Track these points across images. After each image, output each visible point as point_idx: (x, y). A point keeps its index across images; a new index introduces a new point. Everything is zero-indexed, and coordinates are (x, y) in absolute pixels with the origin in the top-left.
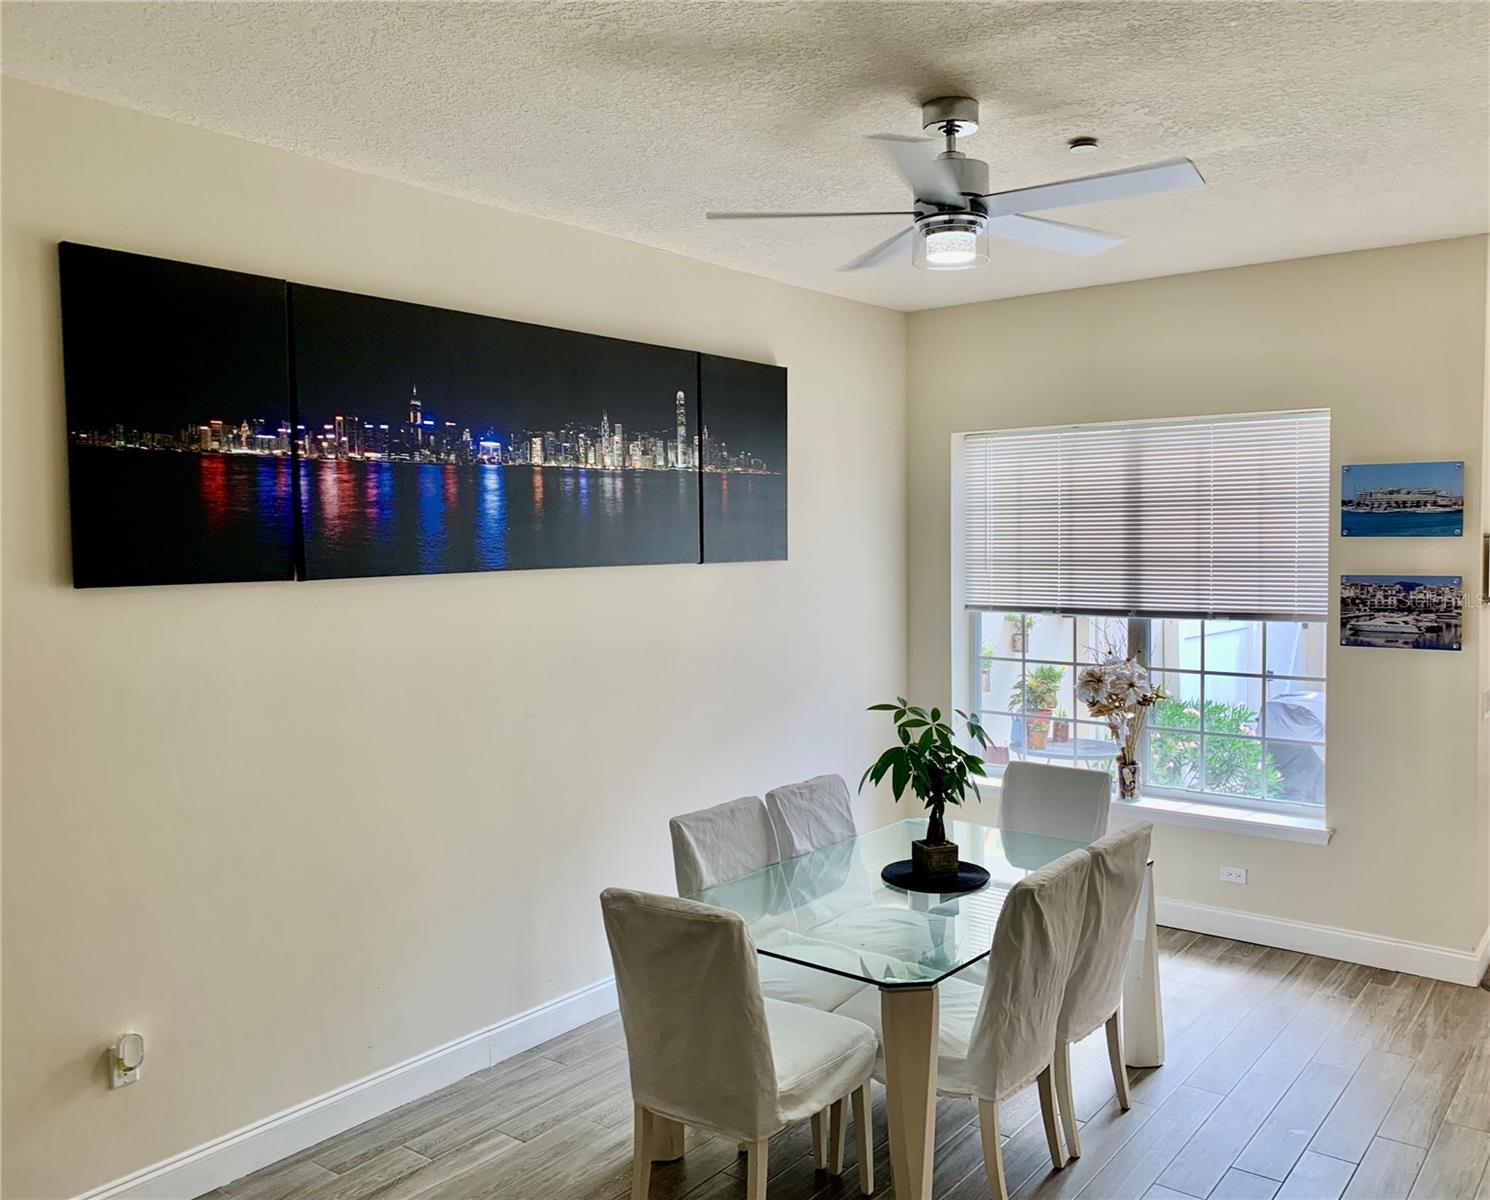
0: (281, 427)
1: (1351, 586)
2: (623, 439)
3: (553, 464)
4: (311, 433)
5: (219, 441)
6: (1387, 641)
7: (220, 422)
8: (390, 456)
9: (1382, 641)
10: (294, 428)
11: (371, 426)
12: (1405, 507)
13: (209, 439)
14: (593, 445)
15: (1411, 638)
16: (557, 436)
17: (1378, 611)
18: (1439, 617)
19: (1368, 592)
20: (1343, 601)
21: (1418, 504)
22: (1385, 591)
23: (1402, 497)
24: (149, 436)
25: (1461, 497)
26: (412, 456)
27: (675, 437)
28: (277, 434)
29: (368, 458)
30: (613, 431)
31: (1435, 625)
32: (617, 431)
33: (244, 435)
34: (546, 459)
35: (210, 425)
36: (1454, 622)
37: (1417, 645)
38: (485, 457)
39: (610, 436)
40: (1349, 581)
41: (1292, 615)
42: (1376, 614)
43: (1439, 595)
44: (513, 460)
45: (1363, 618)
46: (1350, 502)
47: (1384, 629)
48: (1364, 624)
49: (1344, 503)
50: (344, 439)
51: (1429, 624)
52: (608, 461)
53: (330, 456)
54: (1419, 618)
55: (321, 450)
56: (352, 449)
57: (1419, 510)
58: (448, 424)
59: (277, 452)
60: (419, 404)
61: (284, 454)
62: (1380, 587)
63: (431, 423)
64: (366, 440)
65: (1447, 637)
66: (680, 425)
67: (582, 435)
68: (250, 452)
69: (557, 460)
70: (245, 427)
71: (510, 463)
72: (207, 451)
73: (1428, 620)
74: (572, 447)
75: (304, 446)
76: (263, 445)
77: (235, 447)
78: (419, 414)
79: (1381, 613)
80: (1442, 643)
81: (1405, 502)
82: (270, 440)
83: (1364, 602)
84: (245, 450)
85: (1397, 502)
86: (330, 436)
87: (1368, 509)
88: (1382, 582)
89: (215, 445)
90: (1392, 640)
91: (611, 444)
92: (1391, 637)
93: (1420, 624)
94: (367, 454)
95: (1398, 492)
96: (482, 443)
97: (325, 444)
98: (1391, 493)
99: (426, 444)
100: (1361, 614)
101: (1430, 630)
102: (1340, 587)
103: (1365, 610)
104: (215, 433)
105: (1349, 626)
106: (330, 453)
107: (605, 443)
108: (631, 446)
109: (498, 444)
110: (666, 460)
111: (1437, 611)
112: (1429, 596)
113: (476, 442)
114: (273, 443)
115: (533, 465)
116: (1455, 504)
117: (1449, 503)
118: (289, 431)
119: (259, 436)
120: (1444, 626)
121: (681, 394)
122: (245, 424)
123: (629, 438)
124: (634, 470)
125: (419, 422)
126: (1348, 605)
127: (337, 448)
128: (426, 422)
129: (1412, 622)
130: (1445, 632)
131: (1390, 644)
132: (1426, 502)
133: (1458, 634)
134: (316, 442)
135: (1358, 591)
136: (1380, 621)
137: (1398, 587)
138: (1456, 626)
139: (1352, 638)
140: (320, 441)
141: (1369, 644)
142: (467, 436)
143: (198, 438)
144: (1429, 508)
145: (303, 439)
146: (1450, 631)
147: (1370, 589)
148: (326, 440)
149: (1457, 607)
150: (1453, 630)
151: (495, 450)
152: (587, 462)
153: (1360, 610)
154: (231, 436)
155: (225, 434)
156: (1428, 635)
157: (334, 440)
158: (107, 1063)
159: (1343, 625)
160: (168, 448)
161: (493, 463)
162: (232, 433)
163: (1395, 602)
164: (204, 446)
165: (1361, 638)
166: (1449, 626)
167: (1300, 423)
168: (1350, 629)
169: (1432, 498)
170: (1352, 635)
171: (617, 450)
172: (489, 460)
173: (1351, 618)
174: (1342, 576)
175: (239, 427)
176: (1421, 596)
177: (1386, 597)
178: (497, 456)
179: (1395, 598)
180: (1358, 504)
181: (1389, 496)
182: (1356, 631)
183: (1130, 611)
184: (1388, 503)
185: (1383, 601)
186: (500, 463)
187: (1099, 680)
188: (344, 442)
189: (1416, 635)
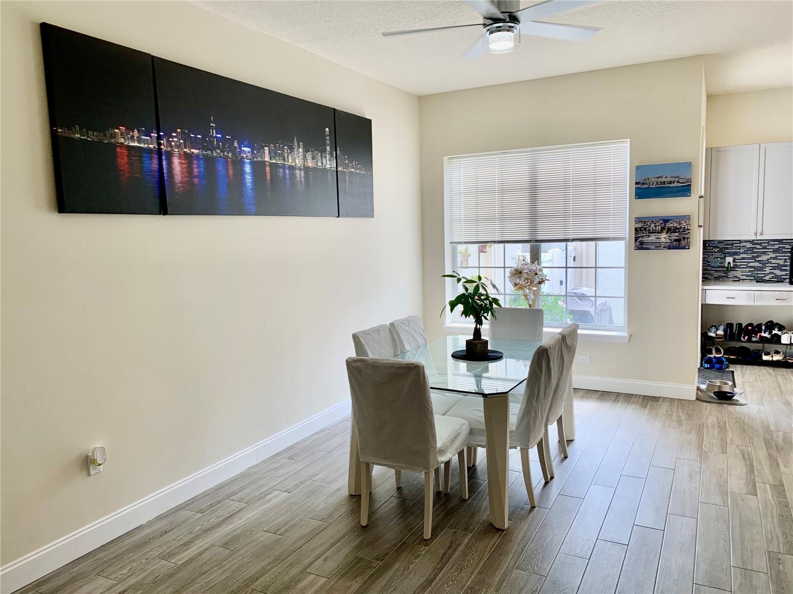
0: (152, 133)
1: (640, 222)
2: (304, 151)
3: (274, 161)
4: (166, 137)
5: (124, 138)
6: (656, 247)
7: (124, 128)
8: (202, 152)
9: (653, 247)
10: (158, 134)
11: (193, 136)
12: (665, 184)
13: (120, 137)
14: (291, 153)
15: (667, 245)
16: (275, 147)
17: (652, 233)
18: (680, 234)
19: (647, 225)
20: (636, 229)
21: (670, 183)
22: (655, 224)
23: (663, 180)
24: (91, 133)
25: (690, 179)
26: (212, 152)
27: (325, 151)
28: (151, 137)
29: (193, 152)
30: (299, 146)
31: (678, 238)
32: (301, 146)
33: (136, 136)
34: (271, 159)
35: (119, 129)
36: (686, 236)
37: (669, 248)
38: (244, 156)
39: (298, 149)
40: (639, 220)
41: (609, 238)
42: (651, 235)
43: (680, 224)
44: (257, 158)
45: (644, 237)
46: (639, 183)
47: (656, 241)
48: (645, 239)
49: (636, 183)
50: (182, 141)
51: (675, 238)
52: (297, 161)
53: (175, 150)
54: (671, 235)
55: (171, 146)
56: (185, 148)
57: (671, 185)
58: (227, 137)
59: (151, 146)
60: (214, 125)
61: (155, 147)
62: (653, 222)
63: (220, 136)
64: (191, 143)
65: (683, 243)
66: (328, 145)
67: (286, 147)
68: (139, 145)
69: (275, 160)
70: (136, 132)
71: (255, 160)
72: (119, 143)
73: (675, 236)
74: (282, 153)
75: (164, 143)
76: (145, 142)
77: (131, 142)
78: (214, 131)
79: (654, 234)
80: (681, 246)
81: (664, 182)
82: (147, 139)
83: (645, 229)
84: (136, 144)
85: (661, 182)
86: (175, 139)
87: (647, 186)
88: (653, 220)
89: (122, 140)
90: (658, 246)
91: (298, 153)
92: (658, 245)
93: (672, 238)
94: (192, 150)
95: (661, 177)
96: (242, 148)
97: (173, 143)
98: (658, 178)
99: (218, 147)
100: (644, 235)
101: (676, 240)
102: (634, 222)
103: (646, 233)
104: (122, 134)
105: (638, 241)
106: (175, 148)
107: (296, 153)
108: (307, 155)
109: (250, 149)
110: (322, 164)
111: (679, 232)
112: (675, 225)
113: (240, 148)
114: (149, 141)
115: (265, 161)
116: (687, 182)
117: (685, 181)
118: (156, 135)
119: (142, 137)
120: (682, 239)
121: (327, 129)
122: (135, 130)
123: (306, 151)
124: (309, 167)
125: (214, 135)
126: (638, 231)
127: (179, 146)
128: (218, 135)
129: (668, 237)
130: (682, 241)
131: (658, 248)
132: (674, 181)
133: (689, 241)
134: (168, 141)
135: (643, 224)
136: (653, 238)
137: (661, 221)
138: (687, 238)
139: (640, 246)
140: (171, 141)
141: (648, 249)
142: (236, 144)
143: (114, 136)
144: (676, 184)
145: (163, 140)
147: (648, 223)
148: (173, 141)
149: (688, 230)
150: (686, 240)
151: (249, 152)
152: (288, 162)
153: (643, 233)
154: (129, 136)
155: (127, 135)
156: (675, 243)
157: (177, 141)
158: (87, 463)
159: (636, 240)
160: (100, 140)
161: (248, 159)
162: (130, 134)
163: (660, 229)
164: (117, 141)
165: (644, 246)
166: (684, 238)
167: (613, 147)
168: (639, 242)
169: (677, 180)
170: (640, 245)
171: (301, 156)
172: (246, 157)
173: (639, 237)
174: (635, 218)
175: (133, 131)
176: (672, 225)
177: (656, 226)
178: (249, 155)
179: (660, 227)
180: (643, 184)
181: (657, 179)
182: (642, 243)
183: (532, 240)
184: (657, 182)
185: (654, 229)
186: (251, 159)
187: (521, 273)
188: (181, 143)
189: (669, 244)
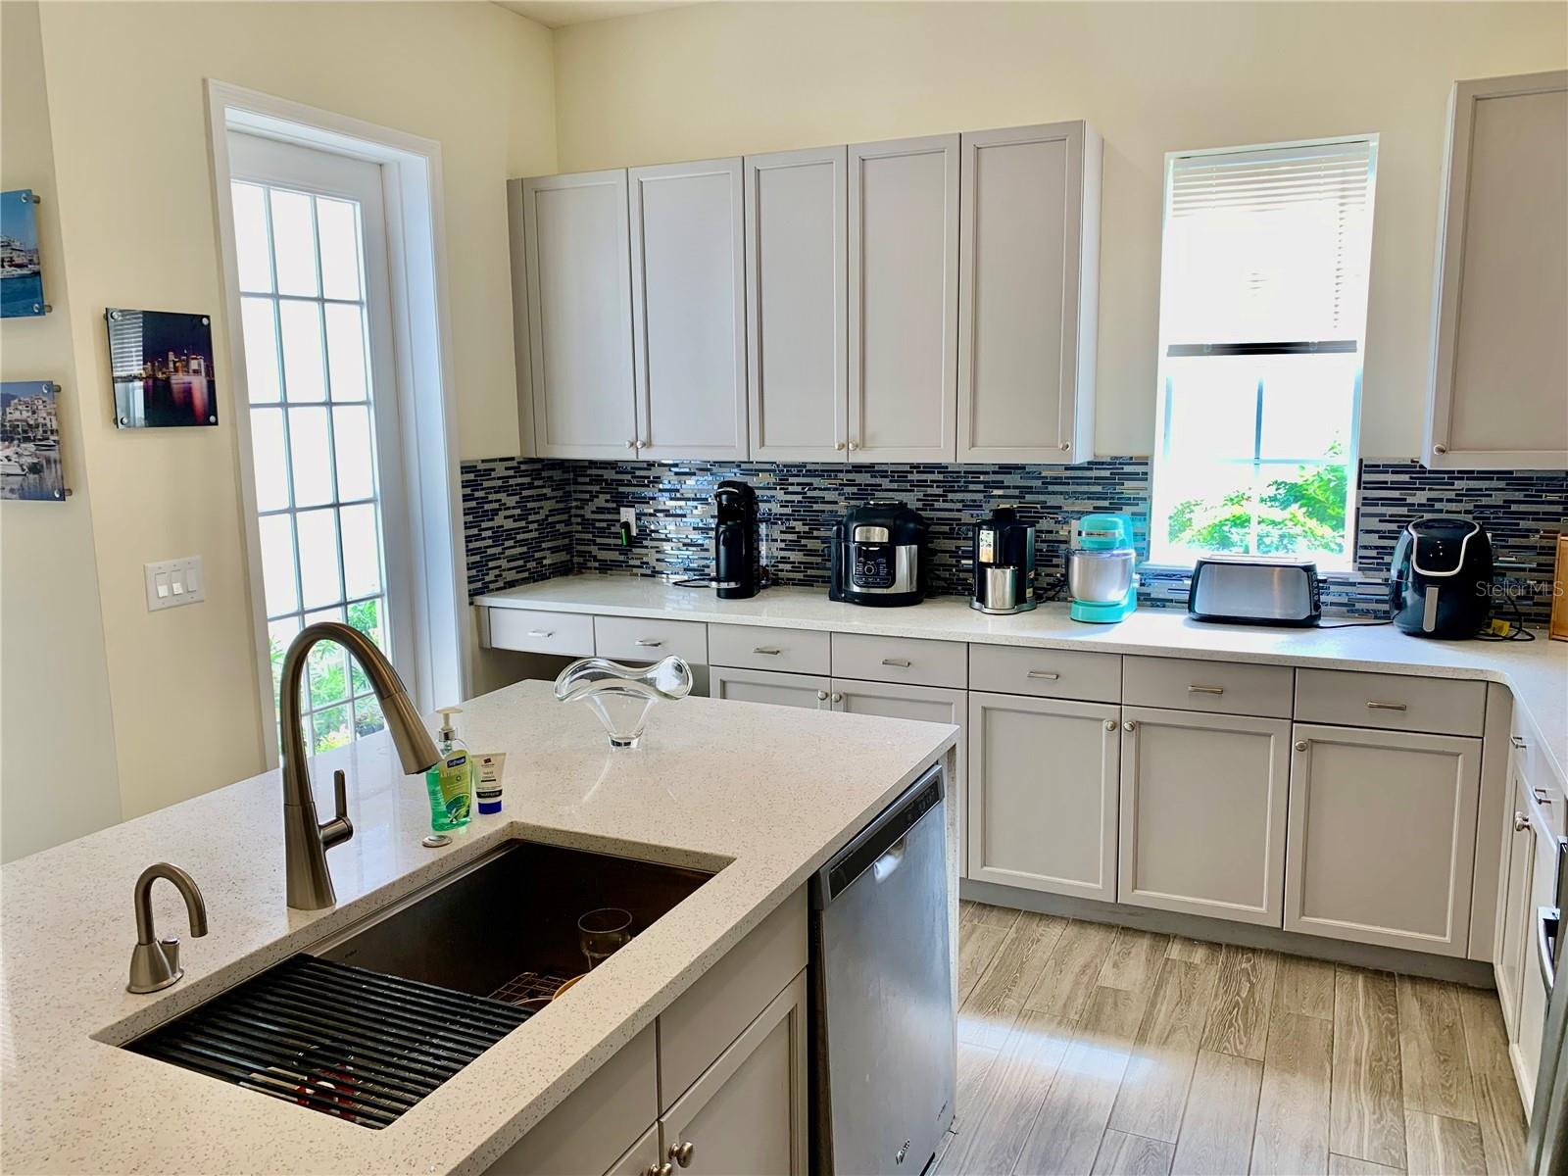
18: (38, 448)
25: (36, 251)
31: (36, 461)
36: (53, 455)
43: (34, 413)
54: (19, 450)
73: (28, 453)
93: (23, 460)
101: (35, 469)
111: (35, 438)
112: (25, 414)
116: (31, 261)
117: (26, 261)
129: (14, 457)
144: (7, 271)
146: (51, 468)
149: (53, 432)
156: (31, 477)
176: (17, 415)
189: (21, 478)
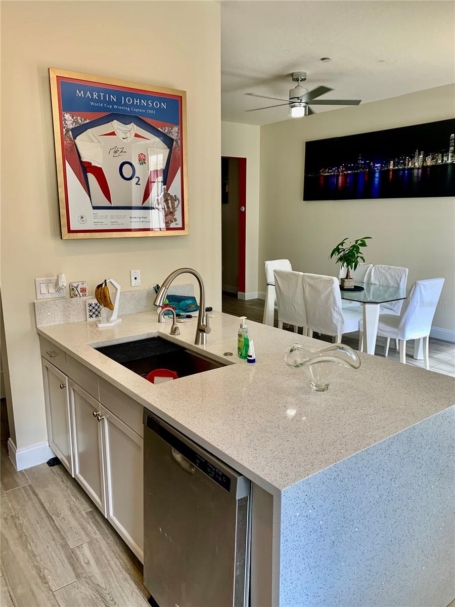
8: (353, 171)
11: (350, 165)
14: (411, 160)
16: (399, 159)
26: (358, 171)
28: (332, 170)
30: (419, 154)
32: (421, 154)
34: (394, 167)
38: (376, 169)
39: (418, 156)
52: (416, 164)
56: (345, 171)
58: (367, 161)
59: (332, 174)
60: (360, 158)
63: (363, 162)
64: (348, 169)
66: (451, 146)
67: (407, 158)
68: (328, 174)
69: (397, 166)
70: (327, 169)
71: (383, 169)
74: (404, 162)
77: (325, 174)
89: (322, 174)
94: (348, 172)
99: (361, 168)
107: (416, 159)
108: (427, 158)
109: (380, 164)
110: (442, 161)
113: (374, 164)
119: (329, 171)
121: (453, 135)
123: (425, 156)
124: (427, 166)
125: (360, 162)
127: (342, 171)
140: (339, 170)
145: (336, 170)
152: (408, 166)
155: (324, 171)
171: (421, 160)
186: (380, 170)
